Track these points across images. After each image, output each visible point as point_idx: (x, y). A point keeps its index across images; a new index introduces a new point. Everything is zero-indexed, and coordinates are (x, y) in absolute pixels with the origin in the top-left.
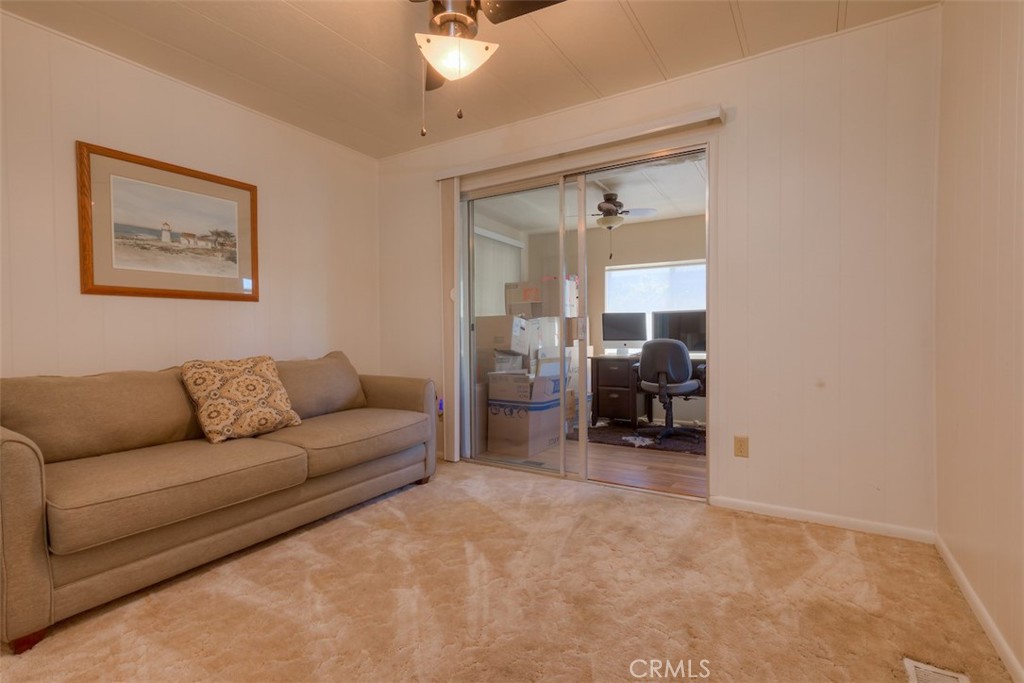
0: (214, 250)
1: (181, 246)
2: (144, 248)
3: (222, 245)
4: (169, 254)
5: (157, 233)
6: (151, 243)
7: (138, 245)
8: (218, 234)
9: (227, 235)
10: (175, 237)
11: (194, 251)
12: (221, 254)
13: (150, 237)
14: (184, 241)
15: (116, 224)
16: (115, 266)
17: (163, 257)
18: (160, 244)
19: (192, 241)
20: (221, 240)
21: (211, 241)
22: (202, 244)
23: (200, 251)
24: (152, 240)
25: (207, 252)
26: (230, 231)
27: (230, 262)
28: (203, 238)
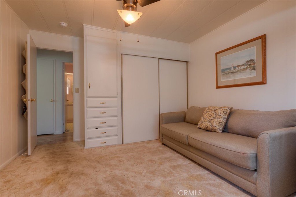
0: (247, 68)
1: (236, 70)
2: (227, 74)
3: (250, 65)
4: (233, 74)
5: (230, 69)
6: (229, 72)
7: (226, 74)
8: (248, 62)
9: (252, 60)
10: (235, 68)
11: (240, 71)
12: (249, 69)
13: (229, 70)
14: (237, 68)
15: (222, 70)
16: (221, 81)
17: (232, 75)
18: (231, 72)
19: (239, 67)
20: (249, 63)
21: (246, 65)
22: (242, 67)
23: (242, 70)
24: (229, 71)
25: (244, 69)
26: (253, 59)
27: (253, 71)
28: (243, 65)
